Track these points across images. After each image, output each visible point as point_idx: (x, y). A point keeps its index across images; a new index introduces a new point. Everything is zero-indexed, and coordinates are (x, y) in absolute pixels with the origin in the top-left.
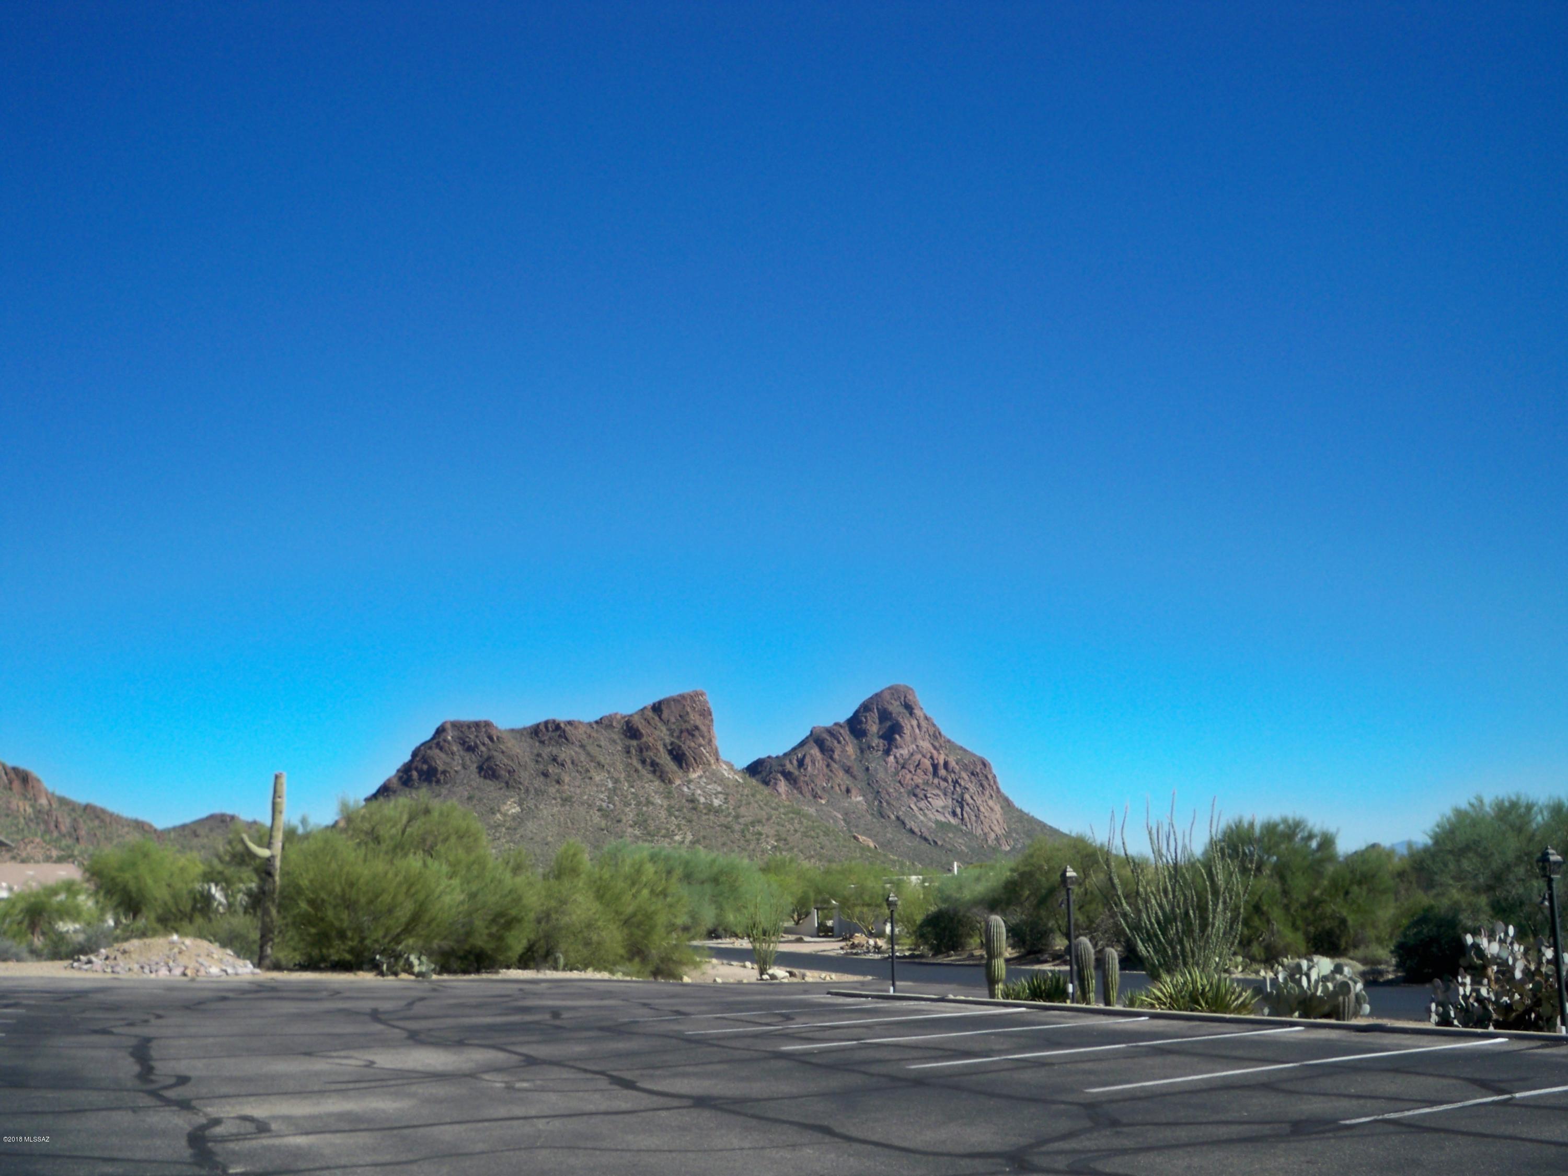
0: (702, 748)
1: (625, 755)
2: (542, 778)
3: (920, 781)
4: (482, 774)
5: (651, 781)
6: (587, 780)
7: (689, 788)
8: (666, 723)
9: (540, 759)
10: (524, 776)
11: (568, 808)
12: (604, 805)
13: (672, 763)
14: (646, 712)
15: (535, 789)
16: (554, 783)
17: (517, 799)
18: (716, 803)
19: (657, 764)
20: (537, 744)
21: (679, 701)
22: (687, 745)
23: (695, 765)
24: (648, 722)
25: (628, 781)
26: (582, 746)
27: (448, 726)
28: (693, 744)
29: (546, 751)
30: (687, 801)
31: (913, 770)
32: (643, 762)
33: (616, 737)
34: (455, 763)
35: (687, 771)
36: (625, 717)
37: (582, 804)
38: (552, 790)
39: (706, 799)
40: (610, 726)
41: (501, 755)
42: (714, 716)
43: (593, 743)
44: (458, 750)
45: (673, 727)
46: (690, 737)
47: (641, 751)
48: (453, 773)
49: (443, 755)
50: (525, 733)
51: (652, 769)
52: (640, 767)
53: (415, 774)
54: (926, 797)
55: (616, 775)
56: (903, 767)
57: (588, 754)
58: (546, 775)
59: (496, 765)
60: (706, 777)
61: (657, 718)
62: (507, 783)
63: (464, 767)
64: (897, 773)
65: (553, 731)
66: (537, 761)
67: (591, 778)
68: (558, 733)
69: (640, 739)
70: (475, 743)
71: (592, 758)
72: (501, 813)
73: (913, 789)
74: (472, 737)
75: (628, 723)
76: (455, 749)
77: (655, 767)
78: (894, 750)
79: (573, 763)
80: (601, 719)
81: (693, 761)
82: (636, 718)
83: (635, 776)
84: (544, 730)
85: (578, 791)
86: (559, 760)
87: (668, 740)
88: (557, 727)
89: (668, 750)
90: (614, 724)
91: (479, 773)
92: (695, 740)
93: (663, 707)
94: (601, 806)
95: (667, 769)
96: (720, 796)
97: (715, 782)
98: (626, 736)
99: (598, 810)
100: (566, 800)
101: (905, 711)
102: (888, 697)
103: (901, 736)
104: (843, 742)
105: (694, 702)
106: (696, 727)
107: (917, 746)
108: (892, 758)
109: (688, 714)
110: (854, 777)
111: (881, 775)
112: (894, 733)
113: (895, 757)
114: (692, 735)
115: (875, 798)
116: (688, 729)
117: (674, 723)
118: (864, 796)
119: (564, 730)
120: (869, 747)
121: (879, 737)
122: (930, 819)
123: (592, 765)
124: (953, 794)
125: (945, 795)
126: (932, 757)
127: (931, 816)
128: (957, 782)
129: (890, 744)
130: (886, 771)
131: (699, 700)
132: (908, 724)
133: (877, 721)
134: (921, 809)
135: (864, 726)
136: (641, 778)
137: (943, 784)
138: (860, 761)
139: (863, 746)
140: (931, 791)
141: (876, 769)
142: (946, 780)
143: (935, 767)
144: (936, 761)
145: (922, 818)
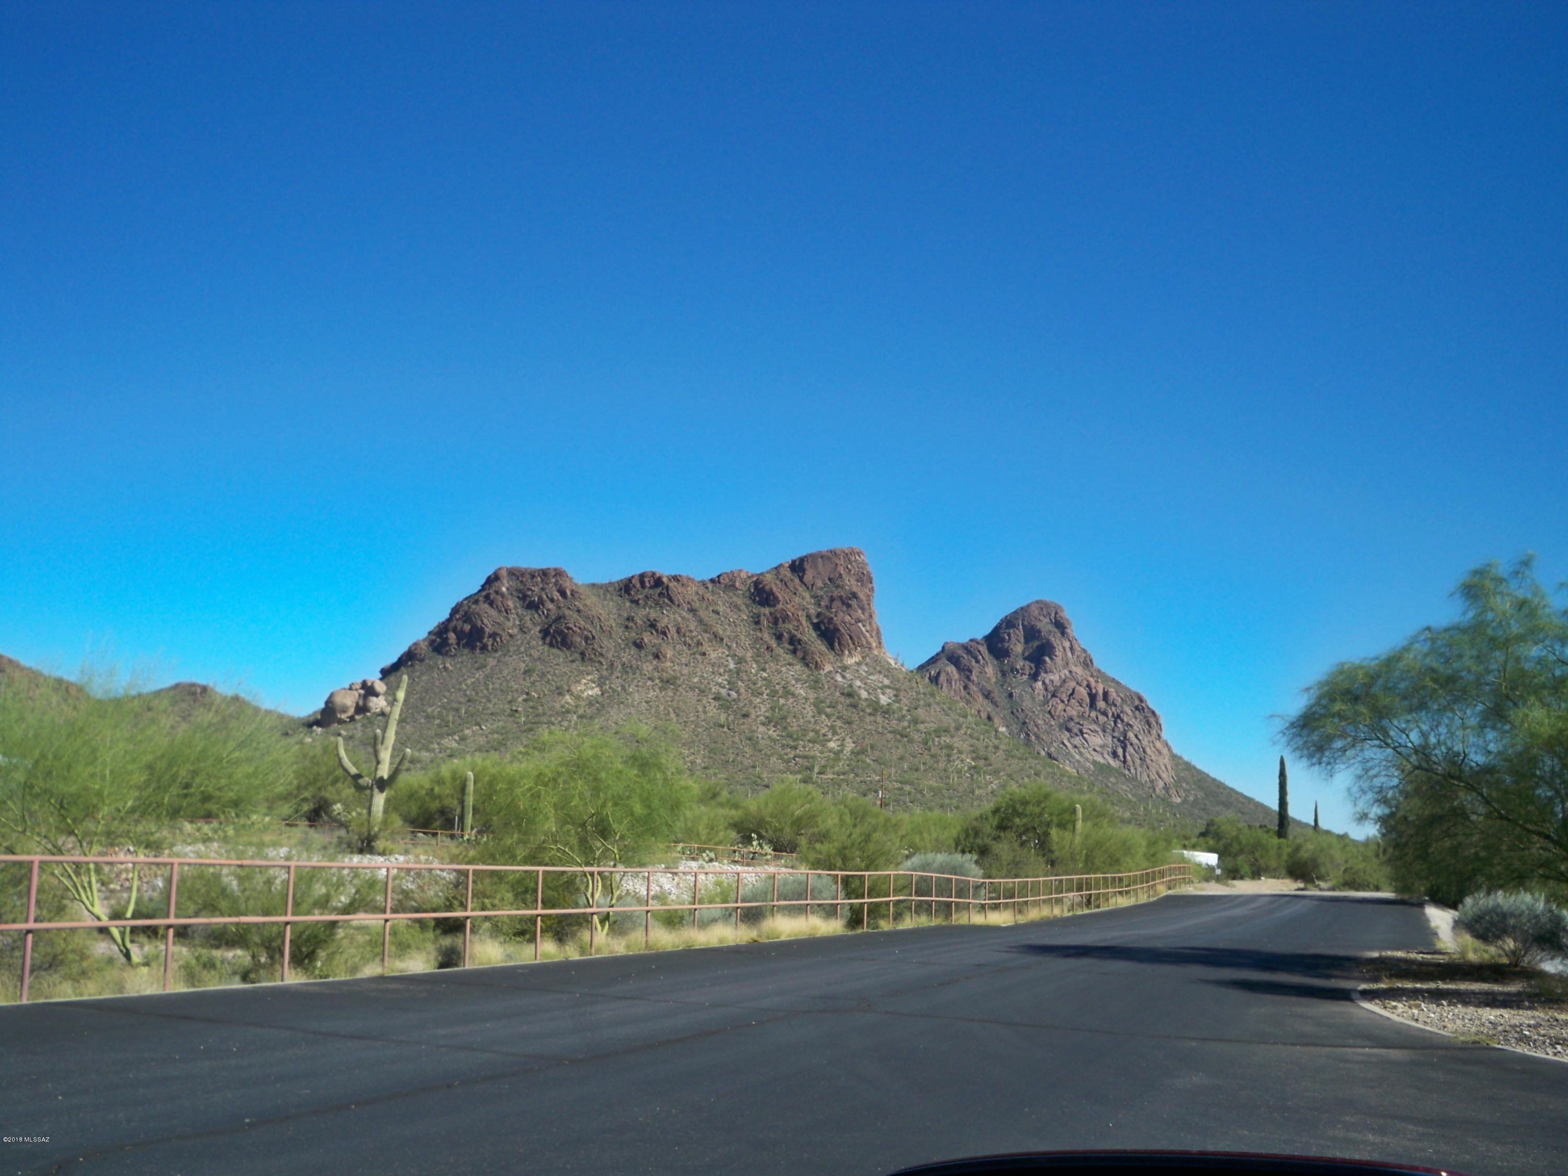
0: (860, 625)
1: (753, 626)
2: (633, 650)
3: (1074, 713)
4: (548, 640)
5: (789, 664)
6: (699, 657)
7: (844, 677)
8: (809, 587)
9: (631, 624)
10: (608, 646)
11: (670, 693)
12: (724, 692)
13: (820, 642)
14: (782, 571)
15: (623, 664)
16: (651, 657)
17: (596, 676)
18: (884, 700)
19: (799, 641)
20: (628, 604)
21: (829, 558)
22: (842, 618)
23: (852, 646)
24: (786, 584)
25: (757, 662)
26: (692, 610)
27: (504, 573)
29: (640, 614)
30: (842, 694)
31: (1066, 700)
32: (779, 637)
33: (739, 601)
34: (510, 624)
35: (841, 654)
36: (752, 576)
37: (692, 689)
38: (648, 667)
39: (869, 694)
40: (732, 587)
41: (575, 615)
42: (875, 583)
43: (707, 608)
44: (515, 608)
45: (821, 593)
46: (845, 608)
47: (776, 622)
48: (505, 637)
49: (493, 612)
50: (611, 589)
51: (791, 647)
52: (773, 643)
53: (452, 636)
54: (1083, 732)
55: (740, 653)
56: (1054, 696)
57: (701, 621)
58: (639, 645)
59: (568, 628)
60: (866, 664)
61: (797, 581)
62: (582, 654)
63: (522, 629)
64: (1046, 702)
65: (651, 587)
66: (627, 627)
67: (704, 654)
68: (659, 590)
69: (774, 606)
70: (540, 598)
71: (707, 628)
72: (572, 695)
73: (1065, 722)
74: (536, 589)
75: (756, 584)
76: (510, 604)
77: (795, 644)
78: (1041, 676)
79: (678, 631)
80: (719, 577)
81: (849, 641)
82: (769, 578)
83: (767, 656)
84: (638, 586)
85: (685, 671)
86: (660, 626)
87: (813, 611)
88: (658, 582)
89: (812, 623)
90: (737, 584)
91: (544, 638)
92: (852, 613)
93: (806, 565)
94: (719, 693)
95: (813, 649)
96: (888, 691)
97: (880, 672)
98: (754, 601)
99: (714, 699)
100: (668, 682)
101: (1056, 630)
102: (1037, 612)
103: (1051, 659)
104: (982, 662)
105: (850, 562)
106: (855, 596)
107: (1070, 672)
108: (1040, 683)
109: (841, 575)
110: (995, 704)
111: (1027, 704)
112: (1043, 655)
113: (1044, 683)
114: (849, 606)
115: (1021, 730)
116: (841, 597)
117: (821, 589)
118: (1007, 726)
119: (667, 587)
120: (1013, 669)
121: (1025, 659)
122: (1087, 759)
123: (706, 635)
124: (1113, 730)
125: (1104, 731)
126: (1088, 686)
127: (1088, 756)
128: (1119, 716)
129: (1037, 667)
130: (1033, 698)
131: (856, 561)
132: (1060, 645)
133: (1022, 640)
134: (1075, 747)
135: (1006, 645)
136: (776, 659)
137: (1102, 719)
138: (1002, 686)
139: (1006, 668)
140: (1087, 726)
141: (1021, 696)
142: (1105, 714)
143: (1093, 697)
144: (1094, 691)
145: (1078, 757)
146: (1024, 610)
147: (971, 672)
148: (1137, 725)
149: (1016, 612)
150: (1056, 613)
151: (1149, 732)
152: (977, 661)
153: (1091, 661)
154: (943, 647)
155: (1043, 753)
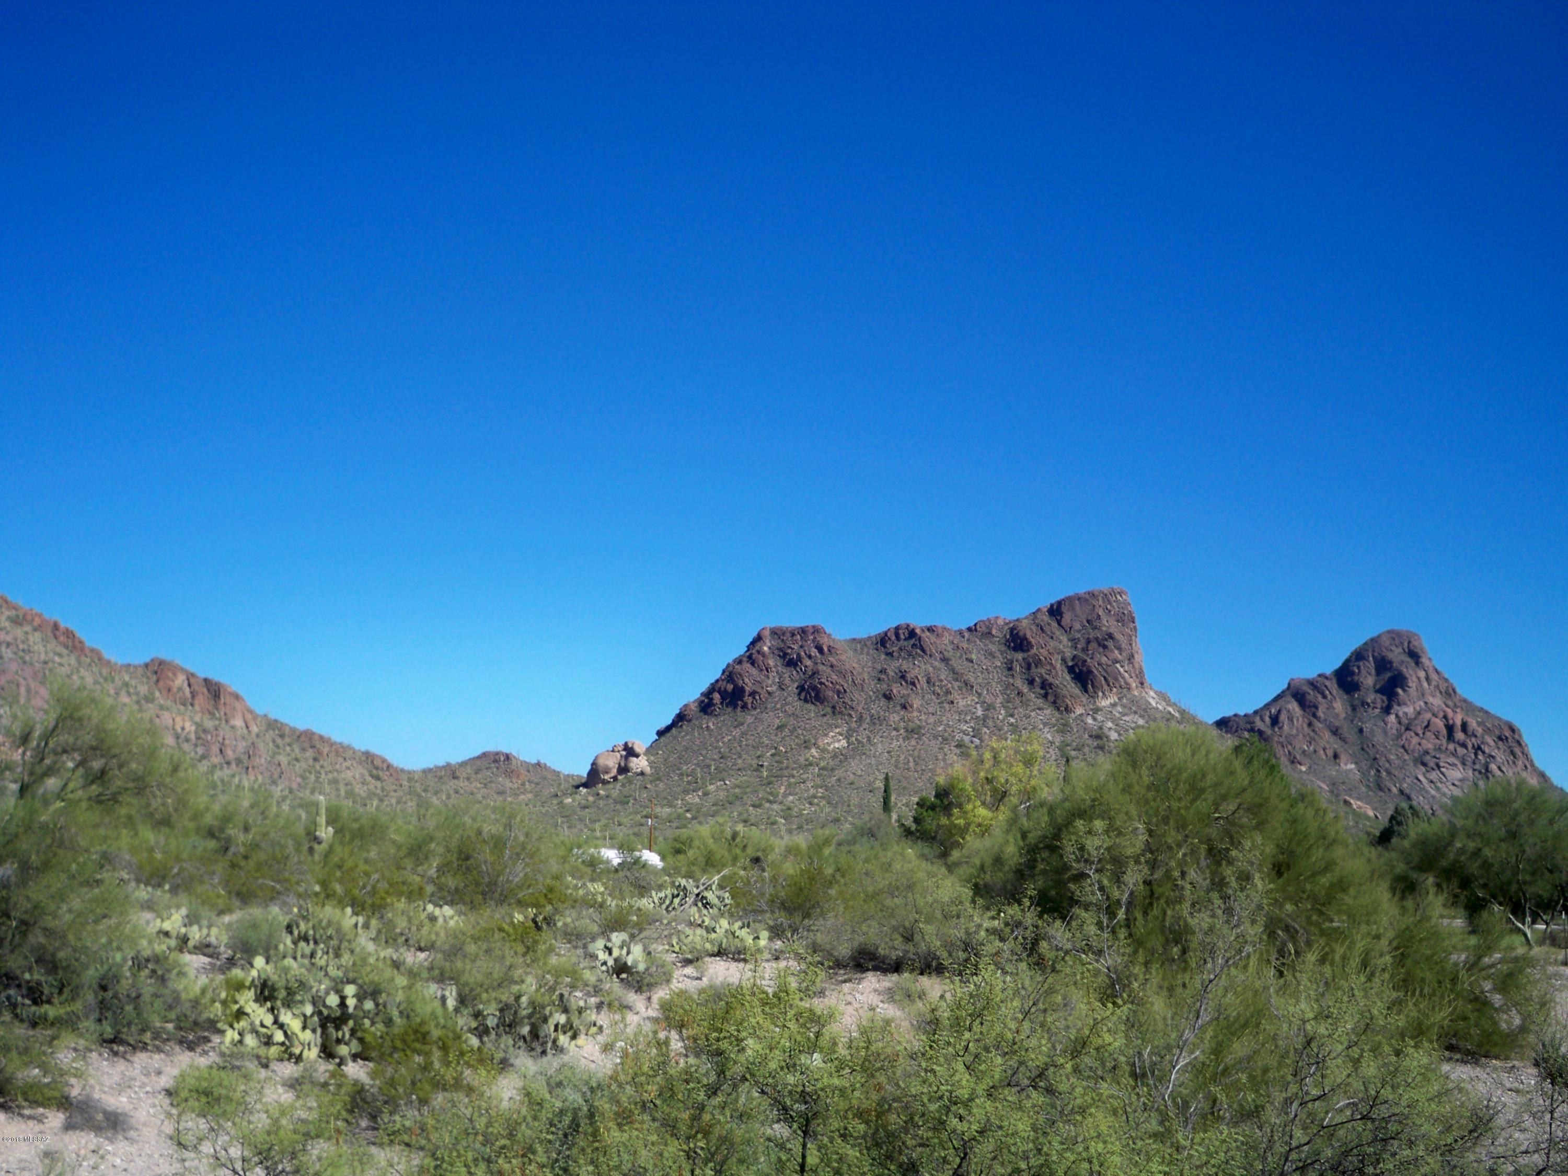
0: (1118, 665)
1: (1006, 673)
2: (882, 701)
3: (1430, 746)
4: (803, 696)
5: (1039, 709)
6: (946, 706)
7: (1095, 719)
8: (1067, 630)
9: (883, 676)
10: (859, 698)
11: (913, 742)
12: (967, 739)
13: (1073, 684)
14: (1039, 615)
15: (872, 716)
16: (898, 708)
17: (844, 728)
19: (1051, 684)
20: (883, 656)
21: (1086, 600)
22: (1096, 661)
23: (1106, 687)
24: (1042, 629)
25: (1005, 708)
26: (945, 660)
27: (767, 634)
28: (1104, 660)
29: (893, 666)
30: (1091, 736)
31: (1420, 732)
32: (1031, 682)
33: (993, 648)
34: (770, 682)
35: (1094, 697)
36: (1009, 622)
37: (936, 737)
38: (895, 718)
39: (1120, 735)
40: (988, 634)
41: (831, 671)
42: (1138, 622)
43: (961, 657)
44: (776, 666)
45: (1078, 635)
46: (1101, 650)
47: (1029, 667)
48: (764, 695)
49: (754, 671)
50: (869, 643)
51: (1042, 692)
52: (1025, 689)
53: (718, 698)
54: (1438, 767)
55: (989, 700)
56: (1407, 729)
57: (953, 671)
58: (888, 697)
59: (822, 683)
60: (1122, 705)
61: (1055, 624)
62: (834, 708)
63: (781, 686)
64: (1400, 736)
65: (906, 639)
66: (878, 679)
67: (952, 703)
68: (912, 641)
69: (1028, 651)
70: (798, 655)
71: (958, 676)
72: (818, 748)
73: (1420, 756)
74: (796, 647)
75: (1012, 630)
76: (771, 662)
77: (1047, 690)
78: (1396, 707)
79: (928, 681)
80: (976, 625)
81: (1103, 682)
82: (1025, 623)
83: (1017, 701)
84: (893, 638)
85: (931, 719)
86: (910, 677)
87: (1068, 654)
88: (912, 634)
89: (1068, 667)
90: (994, 632)
91: (800, 694)
92: (1108, 654)
93: (1064, 609)
94: (962, 740)
95: (1065, 692)
97: (1135, 713)
98: (1009, 647)
99: (956, 746)
100: (912, 732)
101: (1409, 660)
102: (1387, 643)
103: (1404, 691)
104: (1329, 697)
105: (1110, 603)
106: (1111, 636)
107: (1426, 703)
108: (1392, 718)
109: (1099, 617)
110: (1343, 740)
111: (1379, 738)
112: (1396, 686)
113: (1397, 716)
114: (1105, 647)
115: (1371, 767)
116: (1097, 639)
117: (1079, 631)
118: (1356, 763)
119: (920, 638)
120: (1364, 703)
121: (1377, 691)
122: (1444, 795)
123: (956, 684)
124: (1474, 763)
125: (1464, 764)
126: (1445, 717)
127: (1446, 790)
128: (1479, 748)
129: (1390, 700)
130: (1385, 732)
131: (1116, 601)
132: (1414, 676)
133: (1373, 671)
134: (1432, 782)
135: (1356, 678)
136: (1025, 704)
137: (1461, 751)
138: (1352, 721)
139: (1356, 702)
140: (1444, 760)
141: (1372, 731)
142: (1464, 745)
143: (1450, 729)
144: (1451, 722)
145: (1433, 792)
146: (1374, 641)
147: (1317, 708)
148: (1500, 756)
149: (1365, 644)
150: (1409, 642)
151: (1514, 763)
152: (1324, 697)
153: (1454, 690)
154: (1289, 684)
155: (1394, 790)
